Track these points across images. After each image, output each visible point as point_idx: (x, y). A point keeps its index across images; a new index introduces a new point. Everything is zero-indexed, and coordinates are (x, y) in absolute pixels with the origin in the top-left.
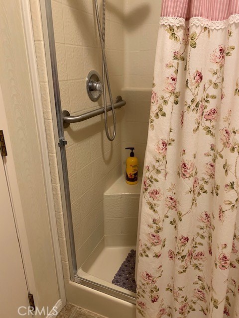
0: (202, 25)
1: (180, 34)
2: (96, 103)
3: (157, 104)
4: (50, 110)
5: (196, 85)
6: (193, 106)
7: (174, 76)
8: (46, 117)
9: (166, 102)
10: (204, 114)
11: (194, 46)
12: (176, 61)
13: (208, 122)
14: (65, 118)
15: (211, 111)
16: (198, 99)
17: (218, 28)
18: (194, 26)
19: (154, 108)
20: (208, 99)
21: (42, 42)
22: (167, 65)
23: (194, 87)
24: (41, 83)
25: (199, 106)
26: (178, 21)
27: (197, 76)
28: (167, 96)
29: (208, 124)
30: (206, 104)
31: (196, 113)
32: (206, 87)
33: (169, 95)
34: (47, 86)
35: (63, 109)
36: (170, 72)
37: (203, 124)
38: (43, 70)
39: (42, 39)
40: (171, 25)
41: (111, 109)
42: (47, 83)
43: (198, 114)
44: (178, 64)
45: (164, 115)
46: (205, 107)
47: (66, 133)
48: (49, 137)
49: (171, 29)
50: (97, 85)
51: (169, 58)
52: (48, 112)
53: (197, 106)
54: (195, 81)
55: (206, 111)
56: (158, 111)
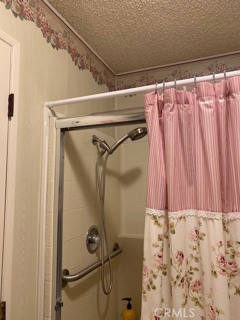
0: (178, 217)
1: (162, 221)
2: (94, 255)
3: (148, 277)
4: (51, 272)
5: (179, 263)
6: (179, 282)
7: (161, 254)
8: (46, 279)
9: (155, 276)
10: (190, 285)
11: (174, 232)
12: (161, 242)
13: (195, 293)
14: (64, 277)
15: (196, 282)
16: (182, 275)
17: (191, 215)
18: (172, 218)
19: (146, 280)
20: (192, 271)
21: (53, 214)
22: (153, 245)
23: (177, 265)
24: (47, 247)
25: (185, 281)
26: (159, 213)
27: (179, 256)
28: (155, 270)
29: (195, 294)
30: (191, 276)
31: (183, 288)
32: (189, 260)
33: (157, 270)
34: (52, 250)
35: (63, 268)
36: (157, 251)
37: (190, 295)
38: (50, 236)
39: (53, 211)
40: (155, 215)
41: (108, 260)
42: (52, 247)
43: (184, 289)
44: (163, 244)
45: (154, 288)
46: (191, 279)
47: (63, 292)
48: (46, 299)
49: (155, 217)
50: (96, 239)
51: (155, 240)
52: (49, 274)
53: (182, 281)
54: (177, 260)
55: (192, 282)
56: (149, 283)
